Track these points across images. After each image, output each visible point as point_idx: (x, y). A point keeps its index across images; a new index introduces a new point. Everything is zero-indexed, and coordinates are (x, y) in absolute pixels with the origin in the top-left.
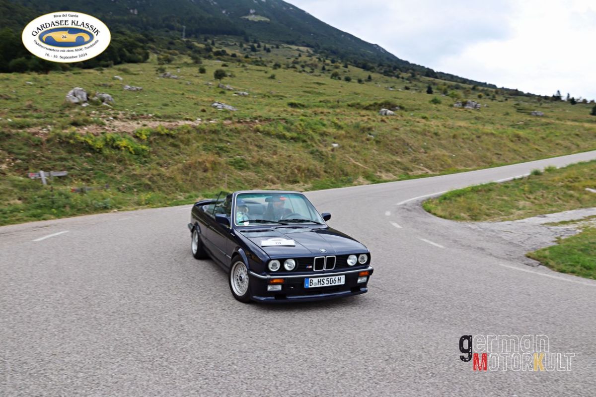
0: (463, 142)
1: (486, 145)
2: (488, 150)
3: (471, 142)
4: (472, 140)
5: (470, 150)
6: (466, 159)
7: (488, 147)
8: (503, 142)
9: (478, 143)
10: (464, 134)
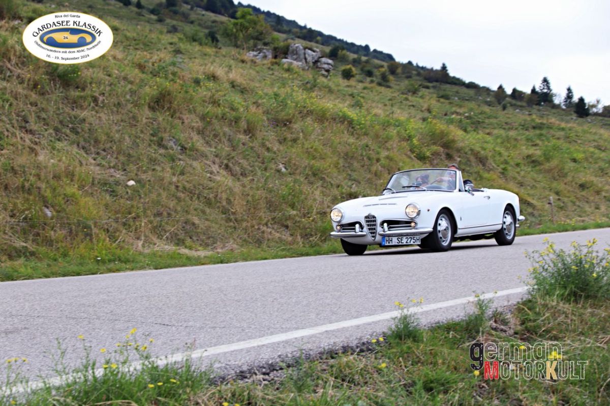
0: (201, 132)
1: (311, 154)
2: (315, 175)
3: (243, 137)
4: (250, 131)
5: (227, 166)
6: (196, 203)
7: (317, 164)
8: (384, 154)
9: (276, 147)
10: (215, 103)
